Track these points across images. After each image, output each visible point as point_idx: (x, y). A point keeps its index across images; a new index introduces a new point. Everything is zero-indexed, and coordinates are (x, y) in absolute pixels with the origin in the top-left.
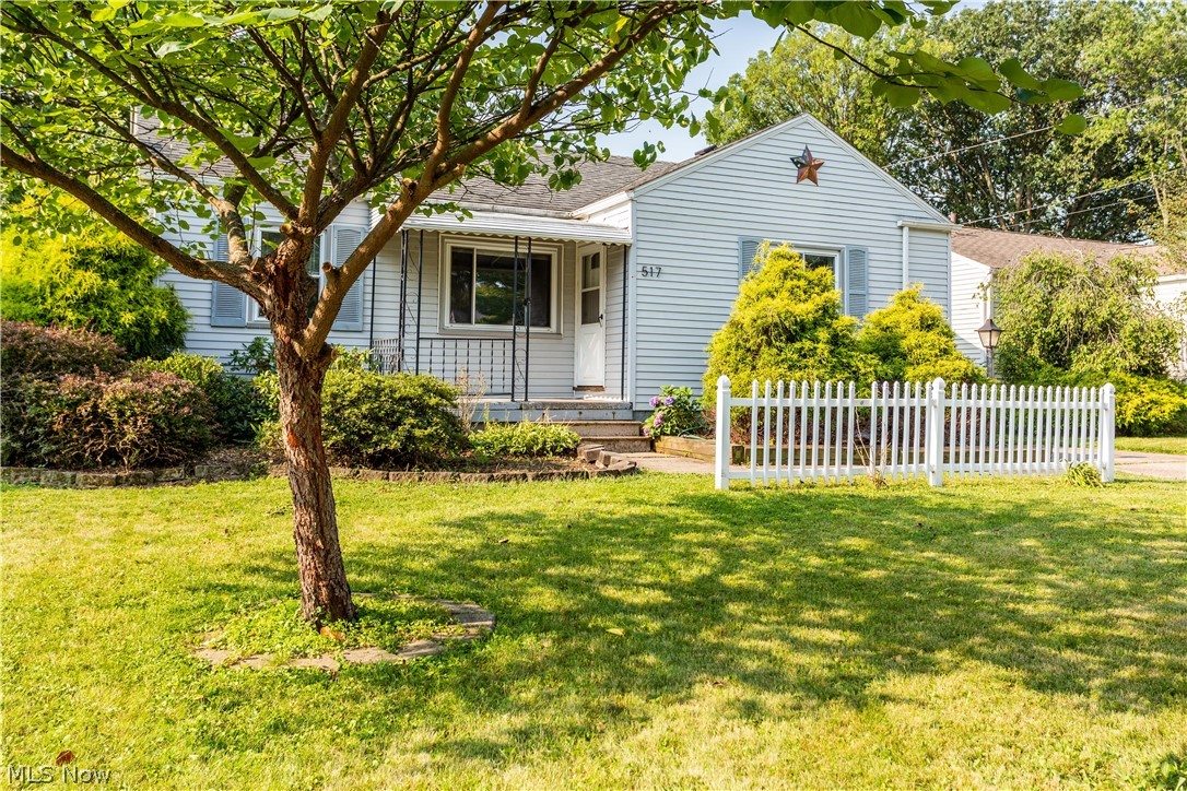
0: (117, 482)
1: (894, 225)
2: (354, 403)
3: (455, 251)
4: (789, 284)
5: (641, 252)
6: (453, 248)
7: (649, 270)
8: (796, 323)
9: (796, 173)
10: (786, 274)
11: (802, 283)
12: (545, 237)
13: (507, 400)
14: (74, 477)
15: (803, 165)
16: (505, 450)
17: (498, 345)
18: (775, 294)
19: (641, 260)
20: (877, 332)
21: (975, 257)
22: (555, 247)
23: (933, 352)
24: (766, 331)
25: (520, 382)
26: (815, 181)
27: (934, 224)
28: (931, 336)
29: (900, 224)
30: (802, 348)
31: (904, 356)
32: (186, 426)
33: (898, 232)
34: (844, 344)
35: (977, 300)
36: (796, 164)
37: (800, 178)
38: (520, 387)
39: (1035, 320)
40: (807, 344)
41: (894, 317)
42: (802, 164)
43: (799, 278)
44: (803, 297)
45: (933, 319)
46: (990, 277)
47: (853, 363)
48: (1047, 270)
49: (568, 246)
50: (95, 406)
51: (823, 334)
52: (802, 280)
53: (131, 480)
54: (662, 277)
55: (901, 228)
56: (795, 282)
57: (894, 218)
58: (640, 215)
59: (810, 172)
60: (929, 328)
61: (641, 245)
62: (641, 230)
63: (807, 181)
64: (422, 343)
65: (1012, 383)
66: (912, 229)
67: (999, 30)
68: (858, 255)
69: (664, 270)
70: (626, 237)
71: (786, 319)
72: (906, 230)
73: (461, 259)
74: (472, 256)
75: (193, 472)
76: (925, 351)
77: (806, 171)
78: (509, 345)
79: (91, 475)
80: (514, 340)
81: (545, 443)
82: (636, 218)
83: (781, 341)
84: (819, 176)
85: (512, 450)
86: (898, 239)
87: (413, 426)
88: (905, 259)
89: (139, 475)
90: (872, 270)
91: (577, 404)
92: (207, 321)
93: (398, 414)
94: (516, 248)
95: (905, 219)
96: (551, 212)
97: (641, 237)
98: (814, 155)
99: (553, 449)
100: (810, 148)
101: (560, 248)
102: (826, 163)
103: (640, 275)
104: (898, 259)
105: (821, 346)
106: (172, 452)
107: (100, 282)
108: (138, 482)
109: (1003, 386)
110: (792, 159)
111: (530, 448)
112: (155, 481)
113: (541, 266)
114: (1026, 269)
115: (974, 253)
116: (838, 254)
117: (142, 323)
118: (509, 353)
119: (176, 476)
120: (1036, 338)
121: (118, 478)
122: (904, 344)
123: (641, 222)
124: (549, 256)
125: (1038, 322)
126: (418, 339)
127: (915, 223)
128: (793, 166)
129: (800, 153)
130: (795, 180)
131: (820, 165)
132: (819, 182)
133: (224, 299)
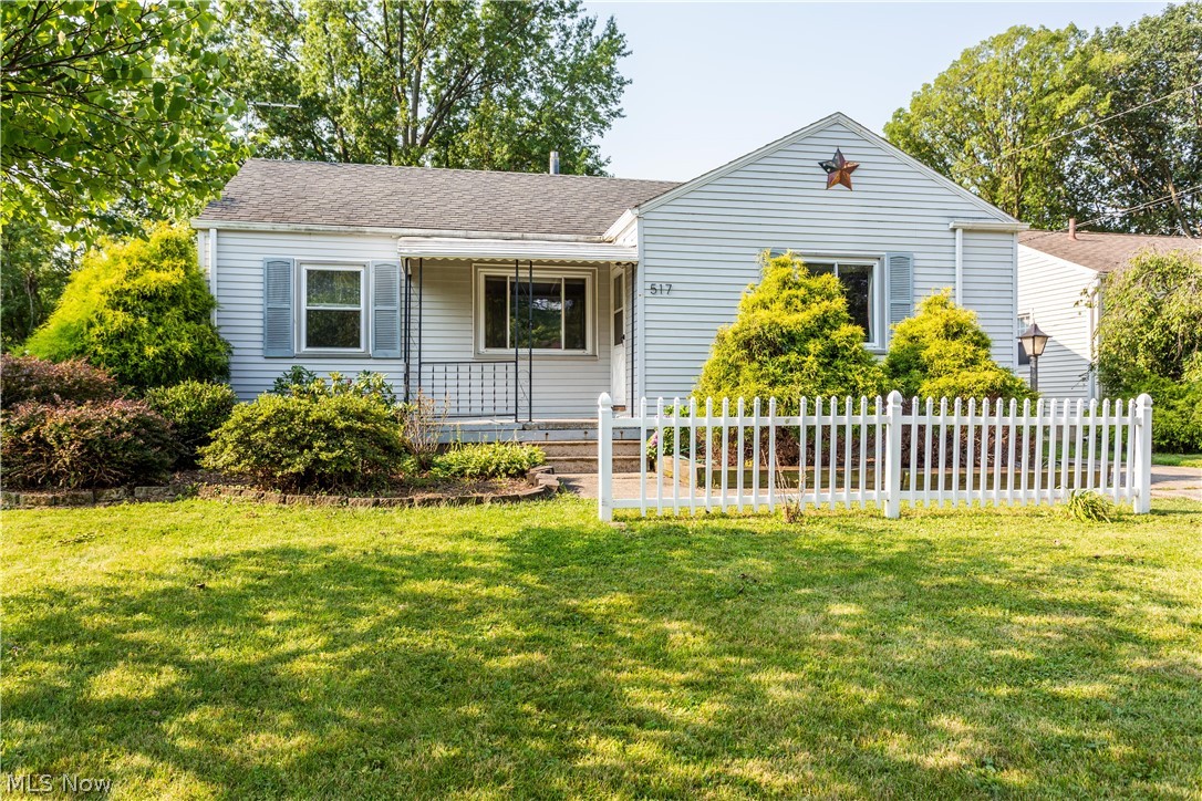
0: (54, 503)
1: (946, 228)
2: (265, 425)
3: (489, 281)
4: (786, 293)
5: (649, 270)
6: (486, 277)
7: (658, 288)
8: (783, 335)
9: (825, 179)
10: (785, 283)
11: (801, 293)
12: (545, 259)
13: (511, 421)
14: (18, 497)
15: (833, 170)
16: (462, 472)
17: (501, 367)
18: (769, 305)
19: (649, 278)
20: (903, 342)
21: (1086, 262)
22: (590, 271)
23: (956, 363)
24: (747, 344)
25: (524, 403)
26: (848, 185)
27: (995, 224)
28: (956, 345)
29: (951, 226)
30: (788, 362)
31: (924, 369)
32: (125, 449)
33: (951, 235)
34: (843, 356)
35: (1082, 308)
36: (825, 168)
37: (830, 184)
38: (524, 409)
39: (1141, 325)
40: (793, 357)
41: (919, 327)
42: (832, 168)
43: (798, 285)
44: (800, 306)
45: (960, 325)
46: (1097, 283)
47: (850, 377)
48: (1158, 270)
49: (601, 269)
50: (38, 433)
51: (814, 346)
52: (802, 289)
53: (68, 500)
54: (673, 294)
55: (954, 230)
56: (793, 292)
57: (946, 220)
58: (647, 231)
59: (841, 175)
60: (955, 336)
61: (649, 262)
62: (648, 247)
63: (839, 186)
64: (424, 368)
65: (1117, 396)
66: (965, 231)
67: (1180, 33)
68: (901, 262)
69: (674, 286)
70: (633, 255)
71: (770, 330)
72: (959, 232)
73: (495, 288)
74: (506, 283)
75: (133, 493)
76: (947, 362)
77: (836, 175)
78: (512, 367)
79: (30, 496)
80: (516, 362)
81: (498, 466)
82: (643, 235)
83: (765, 354)
84: (853, 180)
85: (468, 471)
86: (950, 242)
87: (321, 449)
88: (959, 264)
89: (76, 496)
90: (918, 278)
91: (582, 424)
92: (260, 353)
93: (308, 437)
94: (517, 273)
95: (956, 220)
96: (582, 237)
97: (648, 254)
98: (847, 158)
99: (506, 471)
100: (842, 151)
101: (594, 271)
102: (862, 166)
103: (648, 293)
104: (950, 264)
105: (811, 358)
106: (109, 473)
107: (130, 320)
108: (75, 502)
109: (1106, 400)
110: (821, 164)
111: (484, 468)
112: (95, 501)
113: (576, 290)
114: (1133, 271)
115: (1086, 258)
116: (877, 262)
117: (168, 356)
118: (512, 376)
119: (115, 496)
120: (1141, 345)
121: (56, 498)
122: (925, 354)
123: (648, 239)
124: (584, 280)
125: (1144, 329)
126: (420, 363)
127: (970, 224)
128: (822, 171)
129: (831, 157)
130: (825, 186)
131: (855, 168)
132: (853, 187)
133: (275, 333)
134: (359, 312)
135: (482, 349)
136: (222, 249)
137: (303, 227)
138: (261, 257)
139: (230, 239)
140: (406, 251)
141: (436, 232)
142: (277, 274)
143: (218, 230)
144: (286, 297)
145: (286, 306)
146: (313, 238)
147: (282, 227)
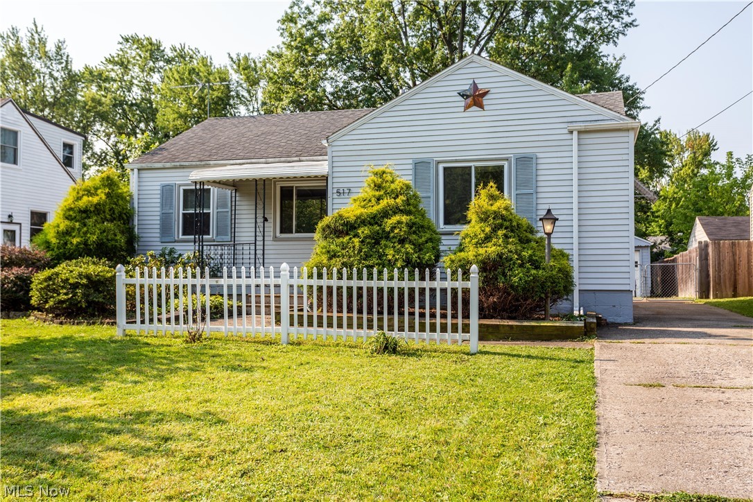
1: (564, 131)
3: (282, 189)
5: (337, 180)
6: (281, 187)
7: (342, 191)
9: (463, 104)
15: (468, 97)
19: (336, 185)
26: (481, 107)
27: (610, 124)
29: (569, 129)
33: (568, 136)
36: (463, 96)
37: (467, 107)
54: (351, 195)
55: (571, 132)
57: (564, 125)
59: (475, 100)
61: (335, 175)
63: (475, 108)
66: (580, 132)
68: (525, 162)
69: (353, 190)
72: (575, 133)
73: (286, 193)
74: (293, 190)
77: (471, 100)
82: (332, 157)
83: (332, 237)
84: (485, 102)
86: (567, 142)
90: (540, 172)
92: (158, 240)
97: (335, 169)
98: (480, 86)
100: (477, 81)
102: (492, 91)
103: (335, 196)
104: (567, 159)
110: (459, 94)
116: (506, 162)
127: (582, 126)
128: (462, 99)
129: (467, 87)
130: (462, 109)
131: (486, 93)
132: (486, 108)
133: (166, 228)
134: (209, 213)
135: (278, 234)
136: (141, 180)
137: (178, 164)
138: (159, 183)
139: (145, 174)
140: (194, 178)
141: (249, 161)
142: (167, 191)
143: (139, 170)
144: (171, 207)
145: (171, 211)
146: (185, 170)
147: (168, 165)
